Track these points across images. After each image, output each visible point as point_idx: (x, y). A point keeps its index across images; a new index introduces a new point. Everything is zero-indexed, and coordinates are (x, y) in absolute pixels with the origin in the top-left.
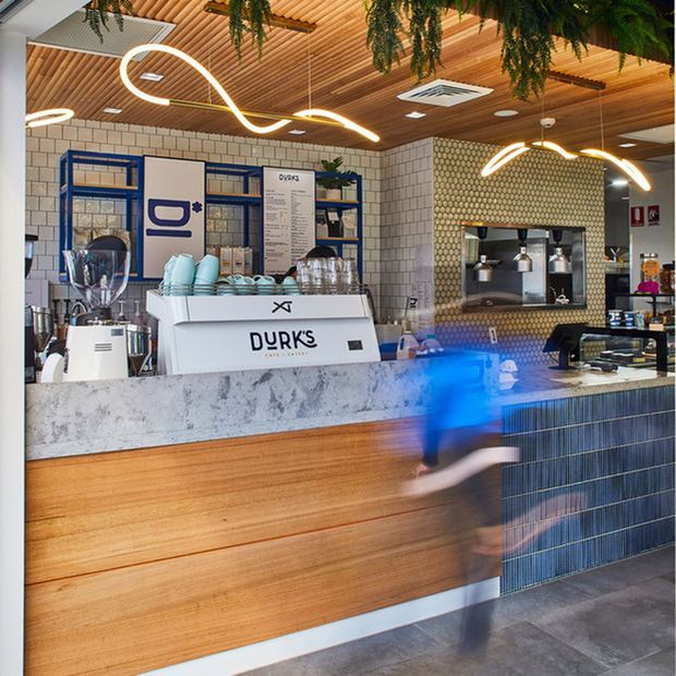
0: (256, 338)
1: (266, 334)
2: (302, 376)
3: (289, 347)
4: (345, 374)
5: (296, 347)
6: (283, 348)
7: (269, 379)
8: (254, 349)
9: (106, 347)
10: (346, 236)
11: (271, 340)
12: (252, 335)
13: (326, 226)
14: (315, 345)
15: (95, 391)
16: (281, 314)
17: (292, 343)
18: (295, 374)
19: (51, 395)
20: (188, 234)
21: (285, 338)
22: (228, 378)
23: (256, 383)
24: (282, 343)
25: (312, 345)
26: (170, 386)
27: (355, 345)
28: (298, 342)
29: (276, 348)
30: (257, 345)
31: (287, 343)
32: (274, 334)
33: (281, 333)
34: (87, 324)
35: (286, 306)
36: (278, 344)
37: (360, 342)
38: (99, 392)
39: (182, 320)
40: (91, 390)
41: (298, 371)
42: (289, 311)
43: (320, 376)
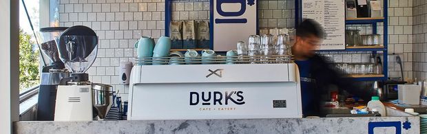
0: (194, 96)
1: (203, 93)
2: (214, 126)
3: (221, 104)
4: (253, 127)
5: (226, 103)
6: (215, 104)
7: (186, 127)
8: (191, 104)
9: (76, 100)
10: (373, 16)
11: (206, 97)
12: (192, 93)
13: (355, 9)
14: (244, 103)
15: (59, 129)
16: (214, 78)
17: (223, 101)
18: (208, 124)
19: (32, 130)
20: (244, 21)
21: (218, 97)
22: (153, 125)
23: (175, 130)
24: (215, 100)
25: (240, 102)
26: (110, 128)
27: (279, 104)
28: (229, 100)
29: (209, 104)
30: (194, 101)
31: (219, 101)
32: (210, 93)
33: (215, 93)
34: (67, 84)
35: (218, 72)
36: (212, 101)
37: (284, 101)
38: (62, 129)
39: (137, 83)
40: (56, 128)
41: (211, 123)
42: (220, 76)
43: (231, 127)
